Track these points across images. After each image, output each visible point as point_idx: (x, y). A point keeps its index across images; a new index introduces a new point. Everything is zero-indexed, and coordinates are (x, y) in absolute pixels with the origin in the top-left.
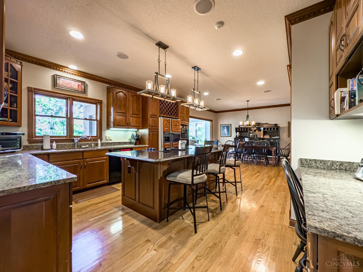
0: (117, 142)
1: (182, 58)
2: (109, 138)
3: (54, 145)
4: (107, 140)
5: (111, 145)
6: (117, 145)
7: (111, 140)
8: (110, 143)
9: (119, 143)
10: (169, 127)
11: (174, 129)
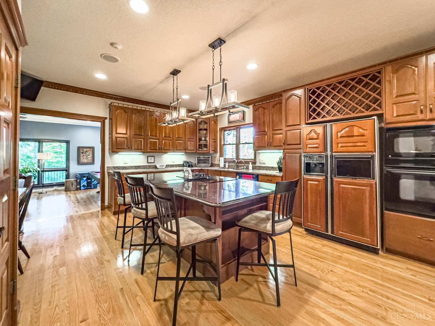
0: (270, 167)
2: (262, 161)
3: (227, 164)
4: (261, 163)
5: (264, 170)
6: (270, 170)
7: (264, 164)
8: (262, 167)
9: (272, 167)
10: (319, 143)
11: (341, 145)
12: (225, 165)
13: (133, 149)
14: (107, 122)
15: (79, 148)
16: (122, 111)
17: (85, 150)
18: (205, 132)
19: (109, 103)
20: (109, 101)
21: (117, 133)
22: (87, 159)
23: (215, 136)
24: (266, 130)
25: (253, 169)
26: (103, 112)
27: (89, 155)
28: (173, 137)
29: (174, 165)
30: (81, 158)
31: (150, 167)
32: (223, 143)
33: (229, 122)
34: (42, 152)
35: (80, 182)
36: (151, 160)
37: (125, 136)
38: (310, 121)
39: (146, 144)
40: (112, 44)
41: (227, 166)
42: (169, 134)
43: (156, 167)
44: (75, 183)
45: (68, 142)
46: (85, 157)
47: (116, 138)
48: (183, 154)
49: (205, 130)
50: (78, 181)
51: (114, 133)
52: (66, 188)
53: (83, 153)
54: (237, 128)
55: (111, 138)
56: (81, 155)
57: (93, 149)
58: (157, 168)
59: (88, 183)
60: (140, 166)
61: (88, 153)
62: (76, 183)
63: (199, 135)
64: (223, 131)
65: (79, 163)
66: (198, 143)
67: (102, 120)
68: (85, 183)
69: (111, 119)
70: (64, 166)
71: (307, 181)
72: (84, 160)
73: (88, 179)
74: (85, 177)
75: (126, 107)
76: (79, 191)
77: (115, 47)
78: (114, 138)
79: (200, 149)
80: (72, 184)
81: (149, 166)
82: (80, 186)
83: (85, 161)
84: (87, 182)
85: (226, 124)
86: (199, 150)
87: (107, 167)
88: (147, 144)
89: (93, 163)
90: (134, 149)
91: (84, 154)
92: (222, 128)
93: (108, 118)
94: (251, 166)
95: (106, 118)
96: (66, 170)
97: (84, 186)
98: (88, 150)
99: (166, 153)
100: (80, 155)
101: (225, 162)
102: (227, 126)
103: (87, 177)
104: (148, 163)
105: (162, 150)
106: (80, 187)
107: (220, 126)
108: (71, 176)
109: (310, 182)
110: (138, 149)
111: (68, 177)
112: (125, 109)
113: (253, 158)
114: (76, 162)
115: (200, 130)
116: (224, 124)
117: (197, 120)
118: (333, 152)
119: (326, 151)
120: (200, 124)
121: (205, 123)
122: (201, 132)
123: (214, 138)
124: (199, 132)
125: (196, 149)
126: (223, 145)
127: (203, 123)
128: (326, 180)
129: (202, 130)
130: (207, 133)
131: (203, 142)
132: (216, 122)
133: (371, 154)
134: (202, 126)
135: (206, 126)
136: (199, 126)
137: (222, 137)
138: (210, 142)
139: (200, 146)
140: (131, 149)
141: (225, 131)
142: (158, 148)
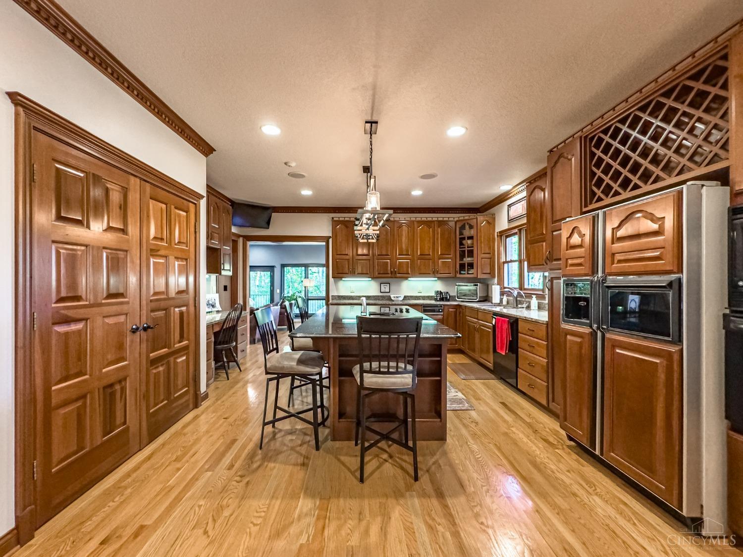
10: (583, 255)
11: (618, 257)
12: (501, 300)
13: (356, 273)
14: (331, 240)
16: (343, 226)
18: (469, 242)
19: (332, 218)
20: (332, 216)
21: (337, 254)
23: (490, 248)
24: (544, 232)
25: (538, 311)
26: (326, 231)
28: (413, 256)
29: (420, 296)
31: (383, 298)
32: (503, 259)
33: (510, 221)
34: (308, 278)
36: (385, 288)
37: (347, 257)
38: (591, 207)
40: (286, 164)
41: (505, 303)
42: (407, 251)
43: (389, 299)
47: (337, 260)
48: (436, 280)
49: (469, 238)
51: (334, 254)
54: (520, 230)
58: (392, 300)
60: (370, 296)
63: (460, 248)
64: (503, 238)
66: (458, 262)
67: (326, 239)
69: (334, 238)
70: (324, 294)
71: (566, 335)
75: (347, 221)
77: (289, 166)
78: (334, 261)
79: (462, 272)
81: (382, 296)
85: (505, 225)
86: (460, 273)
87: (332, 296)
88: (374, 267)
90: (358, 274)
92: (500, 232)
93: (331, 237)
94: (534, 302)
99: (406, 278)
101: (502, 294)
102: (507, 227)
104: (381, 292)
105: (395, 274)
107: (498, 229)
109: (569, 337)
110: (363, 274)
112: (346, 224)
113: (541, 287)
115: (462, 239)
116: (502, 224)
117: (456, 223)
118: (606, 274)
119: (594, 271)
120: (463, 228)
121: (471, 227)
122: (464, 242)
123: (487, 251)
124: (461, 244)
125: (456, 272)
126: (504, 263)
127: (467, 227)
128: (594, 334)
129: (464, 239)
130: (473, 244)
131: (467, 260)
132: (492, 223)
133: (673, 277)
134: (467, 232)
135: (472, 232)
136: (461, 234)
137: (502, 249)
138: (480, 258)
139: (462, 267)
140: (354, 273)
141: (507, 237)
142: (389, 272)
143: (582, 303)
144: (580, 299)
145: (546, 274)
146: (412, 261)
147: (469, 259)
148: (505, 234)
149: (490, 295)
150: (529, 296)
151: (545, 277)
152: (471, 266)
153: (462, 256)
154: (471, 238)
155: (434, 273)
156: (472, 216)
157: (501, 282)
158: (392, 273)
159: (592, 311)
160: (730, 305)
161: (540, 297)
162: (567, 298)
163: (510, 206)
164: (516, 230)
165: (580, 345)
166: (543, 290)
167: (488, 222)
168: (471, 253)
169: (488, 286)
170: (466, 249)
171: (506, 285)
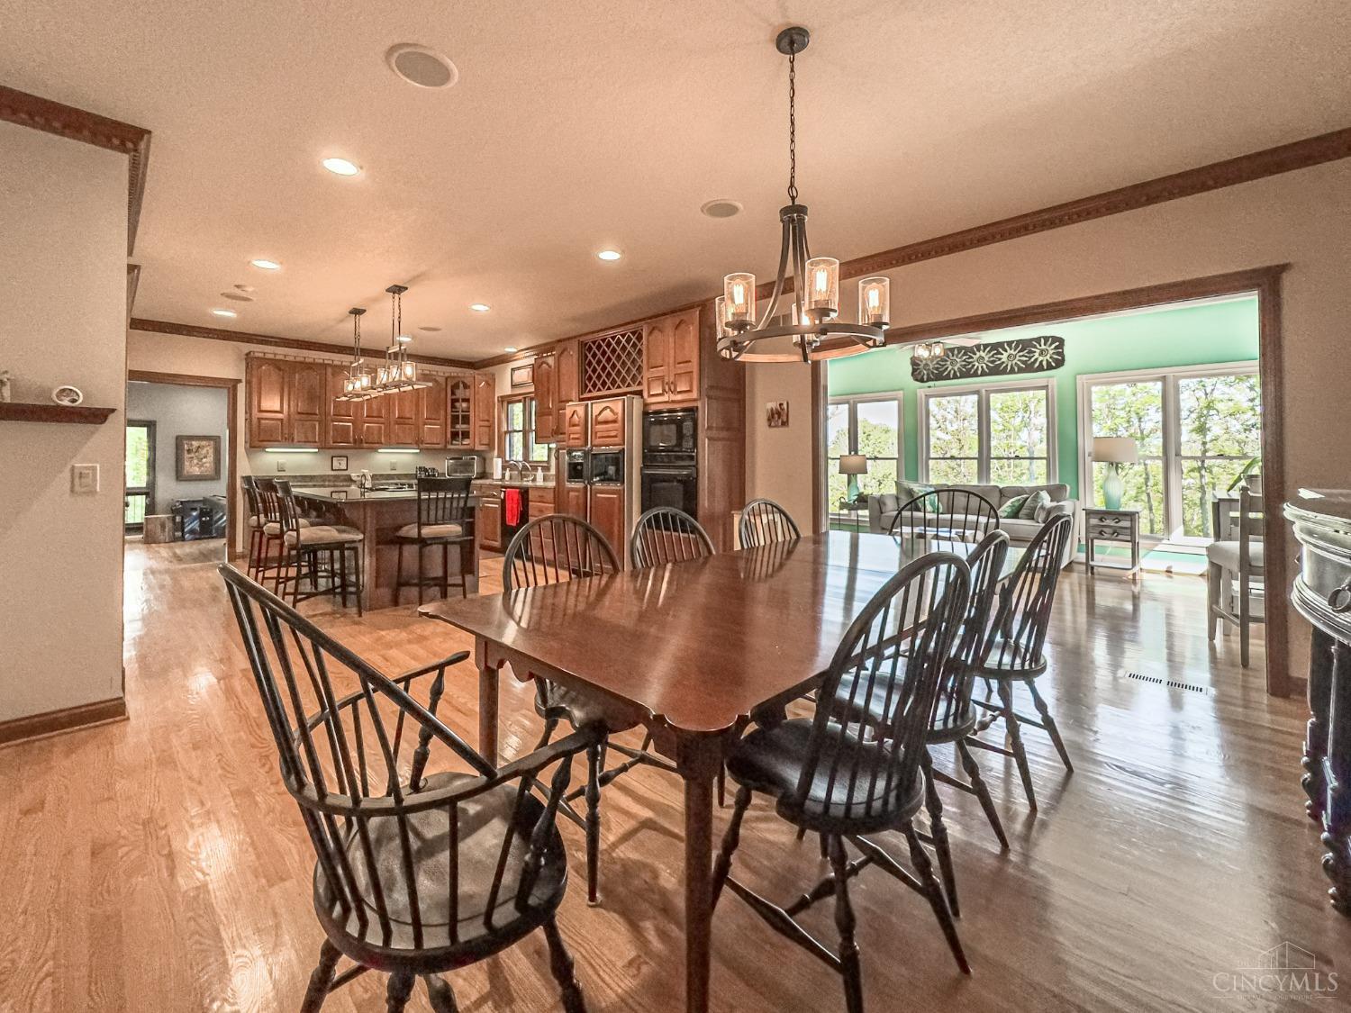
1: (375, 300)
3: (508, 474)
10: (579, 432)
11: (599, 434)
12: (503, 475)
13: (296, 441)
14: (240, 386)
15: (179, 440)
16: (271, 368)
17: (195, 444)
18: (464, 405)
19: (247, 351)
20: (246, 347)
21: (261, 411)
22: (202, 466)
23: (488, 414)
24: (550, 406)
25: (544, 480)
26: (233, 369)
27: (205, 457)
28: (388, 419)
29: (395, 475)
30: (187, 463)
31: (338, 478)
32: (504, 429)
33: (513, 386)
35: (182, 523)
36: (340, 464)
37: (280, 416)
38: (587, 395)
39: (324, 432)
41: (507, 477)
42: (380, 411)
43: (350, 479)
44: (169, 525)
45: (150, 426)
46: (195, 461)
47: (259, 419)
48: (416, 453)
49: (464, 400)
50: (178, 519)
51: (255, 411)
52: (147, 536)
53: (189, 451)
54: (525, 398)
55: (249, 420)
56: (186, 455)
57: (216, 440)
58: (352, 480)
59: (202, 524)
60: (315, 476)
61: (204, 451)
62: (171, 525)
63: (452, 410)
64: (505, 404)
65: (180, 476)
66: (450, 429)
67: (231, 386)
68: (196, 525)
69: (249, 383)
70: (142, 482)
71: (569, 491)
72: (192, 468)
73: (202, 514)
74: (195, 509)
76: (180, 543)
78: (255, 421)
79: (453, 442)
80: (163, 526)
81: (335, 476)
82: (183, 531)
83: (196, 471)
84: (201, 521)
85: (507, 390)
86: (452, 444)
87: (241, 478)
88: (326, 432)
89: (216, 475)
90: (298, 442)
91: (192, 455)
92: (502, 397)
93: (244, 380)
94: (540, 474)
95: (240, 381)
96: (147, 494)
97: (192, 531)
98: (204, 443)
99: (375, 450)
100: (182, 455)
101: (504, 468)
102: (509, 393)
103: (201, 509)
104: (332, 470)
105: (363, 443)
106: (183, 536)
107: (498, 394)
108: (159, 507)
110: (307, 442)
111: (150, 509)
112: (277, 364)
113: (546, 459)
114: (173, 474)
115: (454, 401)
116: (504, 389)
117: (447, 379)
118: (592, 446)
119: (586, 444)
120: (455, 387)
121: (466, 386)
122: (457, 404)
123: (486, 418)
124: (453, 406)
125: (446, 442)
126: (506, 433)
127: (461, 385)
128: (586, 488)
129: (457, 400)
130: (469, 408)
131: (460, 427)
132: (491, 384)
133: (621, 447)
134: (460, 393)
135: (468, 394)
136: (453, 393)
137: (503, 416)
138: (476, 427)
139: (455, 435)
140: (293, 440)
141: (509, 403)
142: (351, 440)
143: (579, 467)
144: (578, 464)
145: (553, 446)
146: (388, 425)
147: (464, 426)
148: (508, 400)
149: (487, 470)
150: (535, 468)
151: (549, 449)
152: (466, 435)
153: (455, 420)
154: (467, 400)
155: (417, 443)
156: (469, 372)
157: (501, 455)
158: (355, 441)
159: (585, 473)
160: (643, 462)
161: (546, 469)
162: (570, 464)
163: (513, 370)
164: (521, 397)
165: (577, 497)
166: (548, 462)
167: (487, 383)
168: (466, 420)
169: (484, 459)
170: (460, 414)
171: (508, 459)
